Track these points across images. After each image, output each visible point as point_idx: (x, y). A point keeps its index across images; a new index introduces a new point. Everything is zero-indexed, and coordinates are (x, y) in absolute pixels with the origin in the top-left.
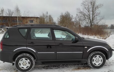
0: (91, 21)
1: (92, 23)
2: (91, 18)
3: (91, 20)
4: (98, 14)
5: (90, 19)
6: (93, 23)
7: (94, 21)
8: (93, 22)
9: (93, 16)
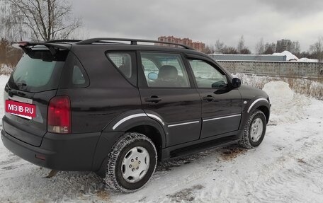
0: (45, 29)
1: (49, 34)
2: (46, 21)
3: (46, 26)
4: (64, 11)
5: (43, 24)
6: (51, 36)
7: (55, 29)
8: (51, 32)
9: (49, 15)
